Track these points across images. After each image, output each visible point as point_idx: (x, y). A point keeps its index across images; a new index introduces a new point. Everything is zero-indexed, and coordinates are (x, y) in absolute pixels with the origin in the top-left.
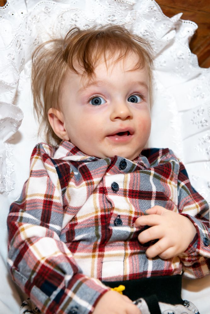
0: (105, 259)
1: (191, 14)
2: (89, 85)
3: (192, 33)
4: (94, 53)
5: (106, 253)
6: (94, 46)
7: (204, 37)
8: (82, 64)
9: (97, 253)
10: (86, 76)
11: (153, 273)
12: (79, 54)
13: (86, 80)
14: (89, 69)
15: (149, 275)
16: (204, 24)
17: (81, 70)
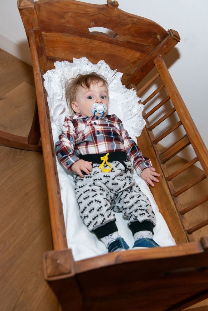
0: (99, 146)
1: (120, 70)
2: (88, 91)
3: (121, 76)
4: (89, 81)
5: (98, 144)
6: (89, 79)
7: (126, 79)
8: (85, 85)
9: (95, 145)
10: (87, 88)
11: (116, 150)
12: (84, 82)
13: (87, 90)
14: (88, 86)
15: (114, 151)
16: (126, 74)
17: (85, 87)
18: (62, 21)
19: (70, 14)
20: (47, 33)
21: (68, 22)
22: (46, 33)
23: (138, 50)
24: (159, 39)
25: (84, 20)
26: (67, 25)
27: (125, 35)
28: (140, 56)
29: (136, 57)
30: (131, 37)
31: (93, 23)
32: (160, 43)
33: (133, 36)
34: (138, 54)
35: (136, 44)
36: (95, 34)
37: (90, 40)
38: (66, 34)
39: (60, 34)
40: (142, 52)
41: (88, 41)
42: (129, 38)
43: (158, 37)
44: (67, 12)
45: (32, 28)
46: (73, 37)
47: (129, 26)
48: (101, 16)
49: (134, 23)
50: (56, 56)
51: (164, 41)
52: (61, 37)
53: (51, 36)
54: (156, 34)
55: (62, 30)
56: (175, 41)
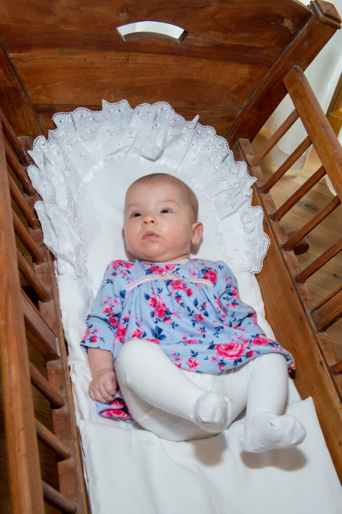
18: (50, 20)
20: (22, 54)
21: (64, 21)
22: (17, 54)
23: (242, 61)
24: (290, 28)
25: (100, 10)
26: (63, 27)
27: (206, 30)
28: (251, 73)
29: (242, 76)
30: (221, 34)
31: (124, 16)
32: (293, 36)
33: (227, 31)
34: (244, 71)
35: (237, 48)
36: (136, 39)
37: (127, 54)
38: (65, 50)
39: (50, 51)
40: (254, 63)
41: (123, 58)
42: (217, 37)
43: (288, 23)
46: (84, 53)
47: (212, 9)
50: (55, 102)
51: (303, 32)
52: (55, 58)
53: (33, 58)
54: (281, 18)
55: (53, 41)
56: (328, 27)
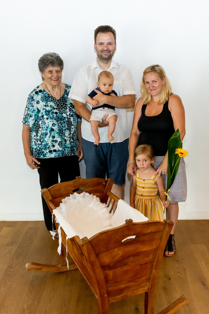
18: (61, 192)
19: (63, 188)
21: (63, 192)
23: (98, 192)
25: (69, 188)
26: (63, 193)
27: (89, 188)
28: (100, 194)
29: (98, 195)
30: (91, 188)
31: (73, 188)
32: (106, 186)
33: (93, 187)
35: (95, 190)
39: (61, 198)
40: (100, 192)
42: (91, 189)
43: (104, 183)
44: (61, 188)
45: (49, 199)
47: (89, 184)
48: (76, 184)
49: (91, 182)
51: (107, 184)
54: (102, 182)
56: (112, 182)
